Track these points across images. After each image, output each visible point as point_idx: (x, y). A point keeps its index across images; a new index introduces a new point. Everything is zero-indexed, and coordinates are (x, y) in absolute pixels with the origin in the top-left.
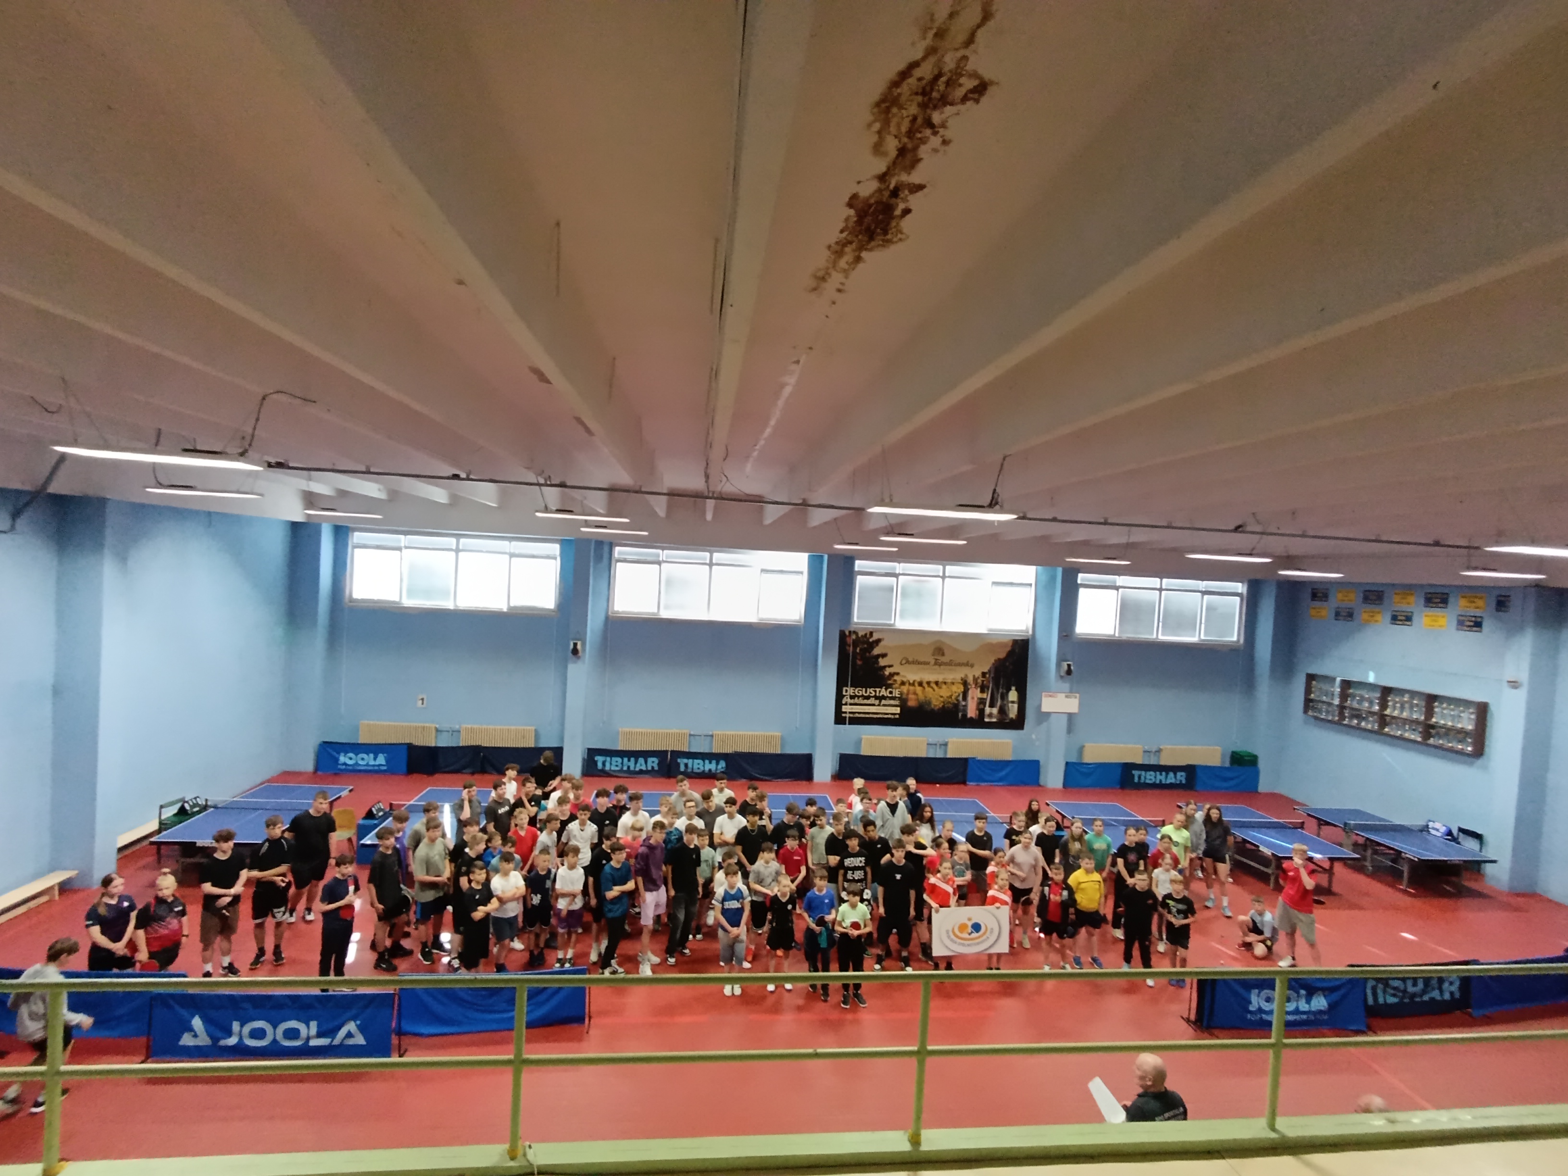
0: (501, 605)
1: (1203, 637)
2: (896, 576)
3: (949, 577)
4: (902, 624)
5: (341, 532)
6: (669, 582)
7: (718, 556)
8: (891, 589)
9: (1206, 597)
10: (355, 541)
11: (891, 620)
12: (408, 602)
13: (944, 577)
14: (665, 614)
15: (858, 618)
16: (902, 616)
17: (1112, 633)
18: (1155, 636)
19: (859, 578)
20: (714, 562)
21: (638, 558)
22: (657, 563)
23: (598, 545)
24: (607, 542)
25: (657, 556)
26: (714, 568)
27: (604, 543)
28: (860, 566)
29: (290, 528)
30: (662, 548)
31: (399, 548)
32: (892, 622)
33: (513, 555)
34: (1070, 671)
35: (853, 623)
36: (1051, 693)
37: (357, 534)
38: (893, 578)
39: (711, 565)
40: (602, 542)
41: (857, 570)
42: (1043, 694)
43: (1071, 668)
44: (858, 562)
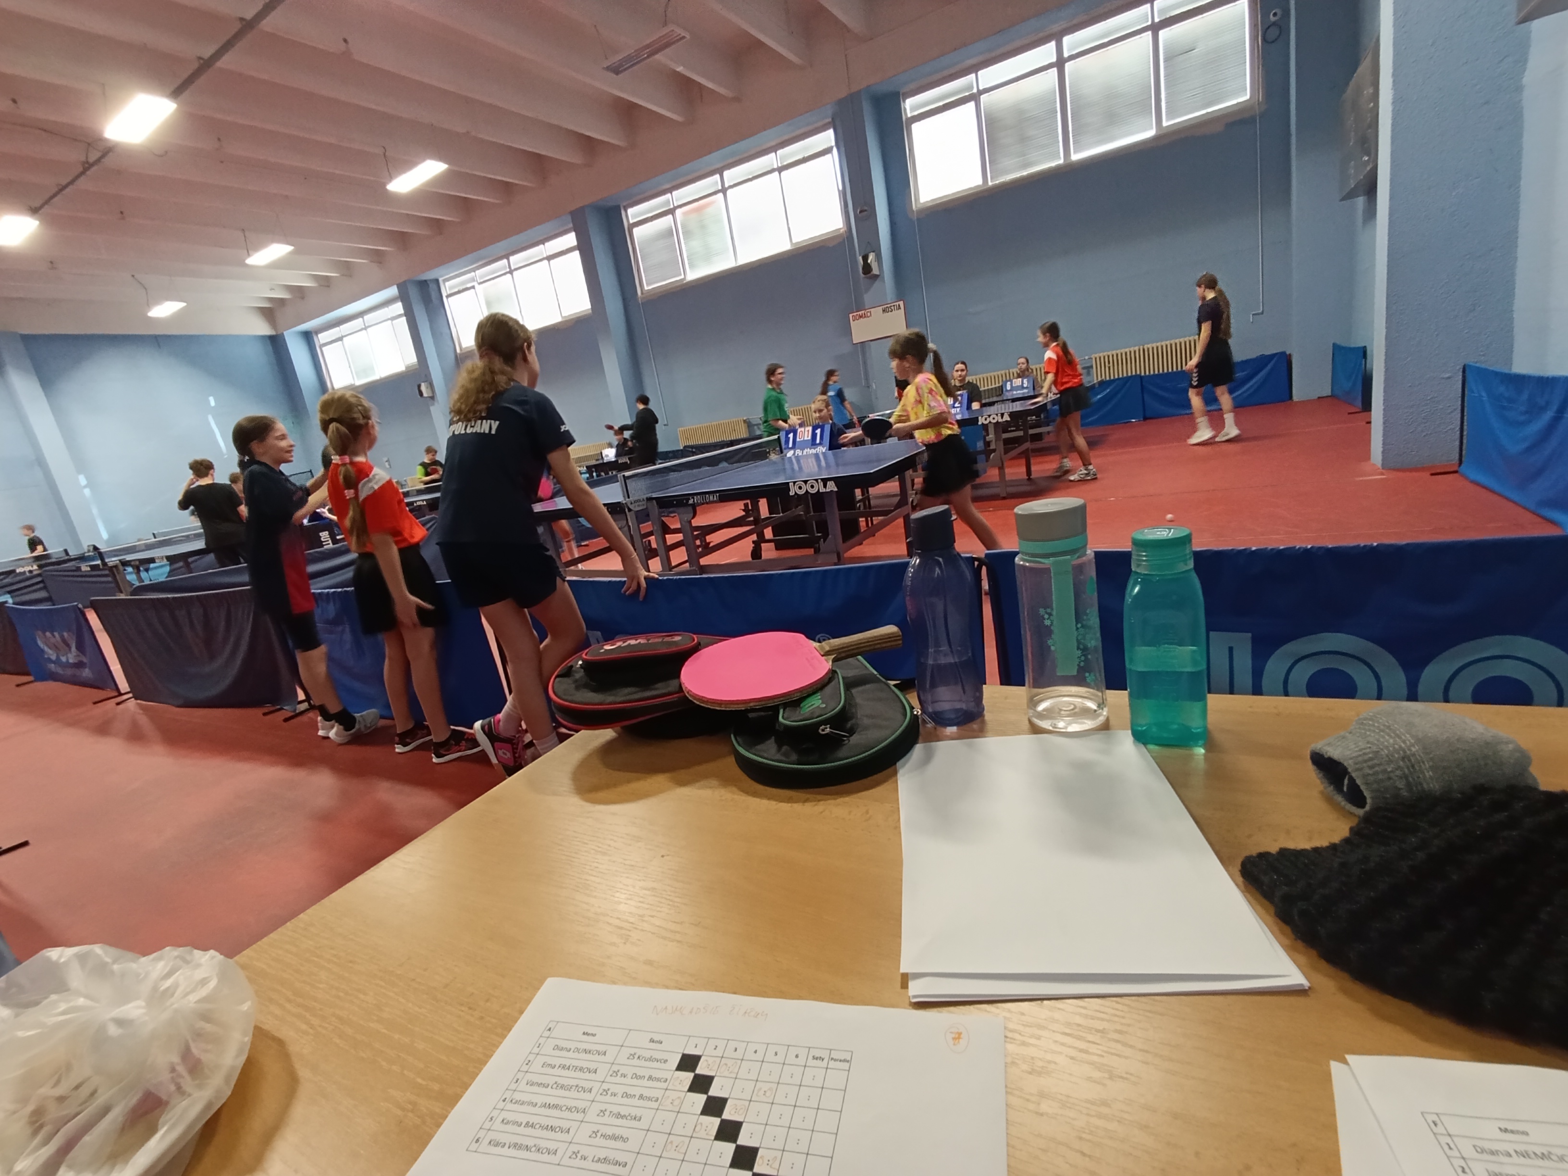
0: (400, 368)
1: (1165, 124)
2: (671, 212)
3: (731, 187)
4: (693, 275)
5: (308, 337)
6: (488, 303)
7: (516, 259)
8: (668, 233)
9: (1163, 34)
10: (322, 342)
11: (681, 275)
12: (359, 382)
13: (724, 191)
15: (648, 285)
16: (692, 266)
17: (979, 181)
18: (1061, 161)
19: (636, 231)
20: (513, 268)
21: (461, 288)
22: (473, 287)
23: (423, 285)
24: (430, 280)
25: (473, 280)
26: (515, 273)
27: (429, 282)
28: (634, 216)
29: (268, 342)
30: (474, 270)
31: (340, 339)
32: (682, 277)
33: (393, 319)
34: (867, 268)
35: (644, 292)
36: (863, 312)
37: (319, 335)
38: (670, 216)
39: (511, 272)
40: (426, 281)
41: (631, 221)
42: (851, 315)
43: (869, 261)
44: (630, 211)
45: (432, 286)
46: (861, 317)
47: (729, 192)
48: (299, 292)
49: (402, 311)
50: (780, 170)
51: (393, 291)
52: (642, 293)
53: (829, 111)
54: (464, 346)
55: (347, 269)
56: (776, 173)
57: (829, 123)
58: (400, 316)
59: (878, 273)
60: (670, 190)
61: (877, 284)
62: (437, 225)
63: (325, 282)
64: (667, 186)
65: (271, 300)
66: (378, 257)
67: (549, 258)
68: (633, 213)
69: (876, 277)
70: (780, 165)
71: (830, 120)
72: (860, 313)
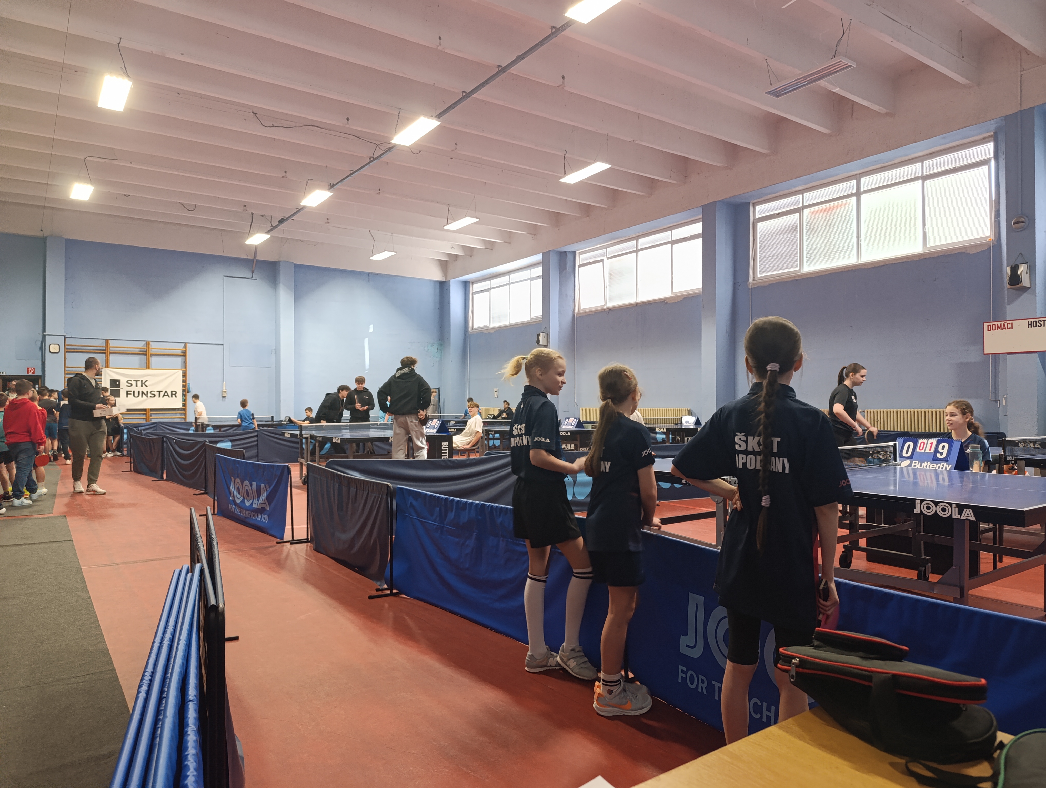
0: (527, 319)
2: (799, 210)
4: (808, 268)
5: (466, 285)
6: (611, 275)
7: (644, 241)
8: (794, 229)
10: (474, 290)
12: (492, 325)
13: (858, 194)
14: (610, 304)
15: (761, 271)
19: (760, 225)
20: (639, 248)
21: (592, 260)
22: (602, 261)
23: (563, 255)
24: (569, 252)
25: (604, 255)
26: (640, 253)
27: (568, 253)
28: (761, 212)
29: (438, 286)
30: (606, 247)
31: (488, 290)
32: (798, 268)
33: (532, 279)
34: (1015, 279)
35: (756, 278)
36: (1002, 323)
37: (474, 285)
38: (798, 214)
39: (637, 251)
40: (565, 252)
41: (757, 217)
42: (986, 325)
43: (1019, 273)
44: (758, 208)
45: (570, 257)
46: (999, 327)
47: (863, 197)
48: (470, 251)
49: (541, 274)
50: (925, 178)
51: (538, 257)
52: (754, 280)
53: (992, 126)
54: (582, 307)
55: (509, 238)
56: (920, 182)
57: (991, 136)
58: (538, 277)
59: (1029, 286)
60: (802, 192)
61: (1025, 296)
62: (587, 209)
63: (490, 246)
64: (800, 188)
65: (449, 255)
66: (534, 231)
67: (674, 242)
68: (760, 210)
69: (1025, 289)
70: (925, 174)
71: (992, 133)
72: (999, 323)
